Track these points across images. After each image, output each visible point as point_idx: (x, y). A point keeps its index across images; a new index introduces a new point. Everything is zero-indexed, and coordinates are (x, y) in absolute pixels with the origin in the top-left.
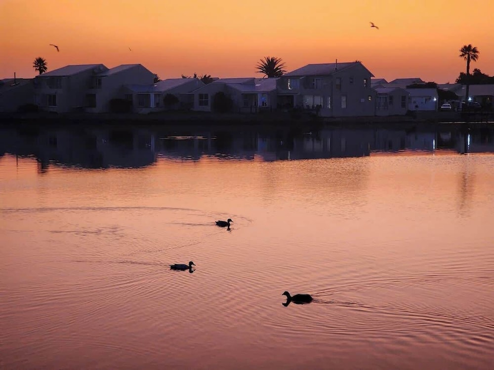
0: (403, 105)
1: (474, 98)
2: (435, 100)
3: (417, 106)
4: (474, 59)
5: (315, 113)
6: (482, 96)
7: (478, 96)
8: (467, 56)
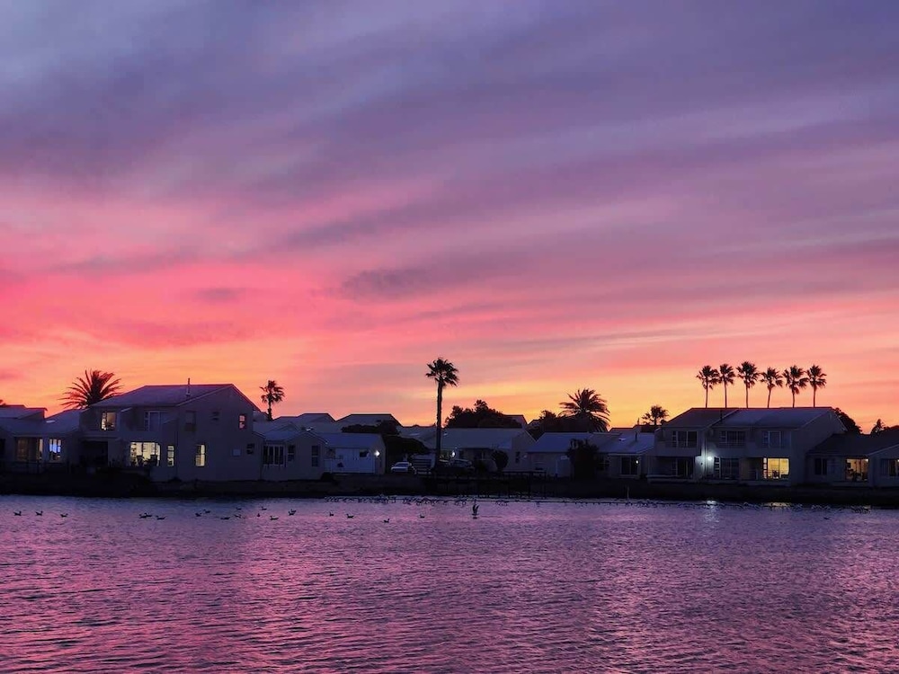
0: (315, 462)
1: (461, 454)
2: (378, 454)
3: (340, 465)
4: (452, 383)
5: (143, 473)
6: (475, 449)
7: (467, 449)
8: (438, 377)
